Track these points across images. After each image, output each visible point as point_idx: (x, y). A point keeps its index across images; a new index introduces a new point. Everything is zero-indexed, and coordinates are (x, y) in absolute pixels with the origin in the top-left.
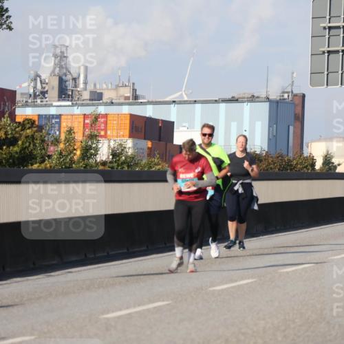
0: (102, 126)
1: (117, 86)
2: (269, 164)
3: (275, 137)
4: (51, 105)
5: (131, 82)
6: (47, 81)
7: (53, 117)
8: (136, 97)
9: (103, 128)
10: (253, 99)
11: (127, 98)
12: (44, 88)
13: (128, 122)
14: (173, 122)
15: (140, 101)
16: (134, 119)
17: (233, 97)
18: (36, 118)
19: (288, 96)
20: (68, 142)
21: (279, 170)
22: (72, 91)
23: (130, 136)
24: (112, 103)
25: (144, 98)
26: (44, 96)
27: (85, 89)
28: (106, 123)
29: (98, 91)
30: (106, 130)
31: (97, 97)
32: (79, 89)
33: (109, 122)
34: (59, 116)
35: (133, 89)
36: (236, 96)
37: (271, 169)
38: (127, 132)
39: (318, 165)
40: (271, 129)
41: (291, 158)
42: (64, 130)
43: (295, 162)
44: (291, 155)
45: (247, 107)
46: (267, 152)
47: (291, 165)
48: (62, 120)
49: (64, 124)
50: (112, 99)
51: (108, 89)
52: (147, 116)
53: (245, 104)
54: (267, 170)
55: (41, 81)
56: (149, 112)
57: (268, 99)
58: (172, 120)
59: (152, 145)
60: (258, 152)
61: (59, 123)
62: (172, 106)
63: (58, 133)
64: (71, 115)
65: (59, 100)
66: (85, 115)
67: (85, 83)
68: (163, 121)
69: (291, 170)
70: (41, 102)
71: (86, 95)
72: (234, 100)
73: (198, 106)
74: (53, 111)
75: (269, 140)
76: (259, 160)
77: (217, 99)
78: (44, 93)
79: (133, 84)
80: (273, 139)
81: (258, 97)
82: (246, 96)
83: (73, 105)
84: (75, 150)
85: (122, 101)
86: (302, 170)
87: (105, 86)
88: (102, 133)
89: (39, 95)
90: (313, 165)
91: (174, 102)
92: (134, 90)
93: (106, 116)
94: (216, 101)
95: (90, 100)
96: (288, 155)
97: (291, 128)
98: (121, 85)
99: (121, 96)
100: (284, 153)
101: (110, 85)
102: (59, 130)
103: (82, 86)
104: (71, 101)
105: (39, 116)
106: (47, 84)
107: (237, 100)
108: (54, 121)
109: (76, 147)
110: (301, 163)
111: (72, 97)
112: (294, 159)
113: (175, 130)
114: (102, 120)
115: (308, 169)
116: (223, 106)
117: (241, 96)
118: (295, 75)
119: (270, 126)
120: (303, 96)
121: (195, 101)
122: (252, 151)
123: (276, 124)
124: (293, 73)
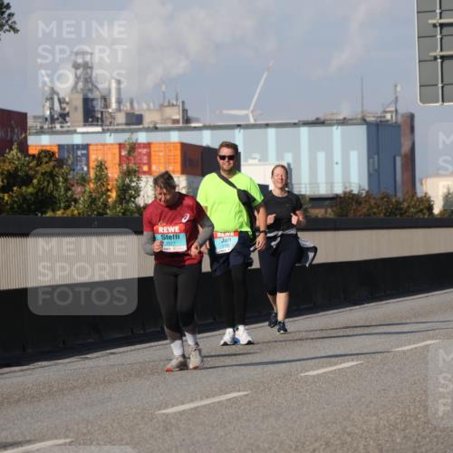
0: (145, 159)
1: (162, 106)
2: (371, 208)
3: (378, 171)
4: (75, 132)
5: (180, 100)
6: (67, 100)
7: (78, 147)
8: (187, 120)
9: (145, 162)
10: (344, 121)
11: (176, 121)
12: (64, 109)
13: (178, 153)
15: (193, 125)
16: (186, 148)
17: (318, 119)
18: (56, 149)
19: (392, 117)
20: (99, 180)
21: (385, 214)
22: (102, 113)
23: (184, 172)
24: (156, 129)
25: (197, 120)
26: (65, 120)
27: (119, 110)
28: (149, 155)
29: (137, 113)
30: (149, 164)
31: (135, 120)
32: (110, 110)
33: (153, 153)
34: (86, 147)
35: (183, 110)
36: (322, 117)
37: (374, 213)
38: (179, 167)
40: (371, 160)
41: (401, 200)
42: (93, 164)
43: (405, 205)
44: (400, 195)
45: (337, 131)
46: (367, 192)
47: (401, 209)
48: (91, 152)
49: (93, 157)
50: (156, 123)
51: (149, 110)
52: (204, 144)
53: (335, 128)
54: (369, 215)
55: (59, 100)
56: (207, 139)
57: (364, 121)
60: (355, 192)
61: (87, 156)
62: (237, 131)
63: (85, 169)
64: (102, 144)
65: (85, 126)
66: (120, 145)
67: (119, 102)
69: (401, 214)
70: (62, 127)
71: (121, 118)
72: (318, 123)
73: (272, 132)
74: (77, 140)
75: (370, 175)
76: (357, 202)
77: (296, 121)
78: (64, 116)
79: (183, 103)
80: (374, 175)
81: (350, 119)
82: (335, 117)
83: (104, 131)
84: (109, 190)
85: (170, 125)
86: (416, 214)
87: (145, 106)
88: (145, 168)
89: (58, 119)
90: (430, 208)
91: (239, 126)
92: (185, 111)
93: (148, 145)
94: (295, 124)
95: (127, 124)
96: (396, 196)
97: (399, 160)
98: (166, 104)
99: (168, 119)
100: (391, 192)
101: (152, 105)
102: (88, 165)
103: (114, 105)
104: (102, 126)
105: (60, 147)
106: (67, 103)
107: (323, 123)
108: (79, 153)
109: (109, 187)
110: (414, 206)
111: (102, 121)
112: (404, 200)
113: (243, 163)
114: (144, 151)
115: (424, 214)
116: (304, 130)
117: (328, 117)
118: (399, 89)
119: (369, 157)
120: (412, 117)
121: (267, 125)
122: (348, 190)
123: (378, 154)
124: (396, 86)
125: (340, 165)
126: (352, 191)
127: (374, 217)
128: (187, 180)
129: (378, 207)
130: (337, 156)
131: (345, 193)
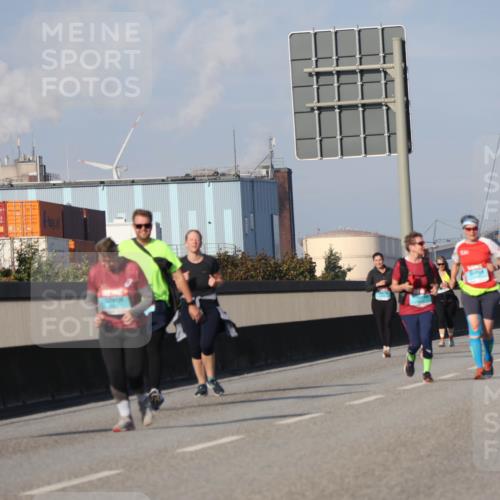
1: (17, 162)
2: (248, 270)
3: (254, 231)
5: (37, 155)
8: (46, 177)
9: (1, 222)
10: (216, 177)
11: (33, 178)
13: (37, 212)
14: (104, 213)
15: (52, 182)
16: (45, 207)
17: (187, 175)
19: (267, 172)
21: (263, 278)
23: (43, 233)
24: (11, 186)
25: (57, 178)
28: (5, 215)
30: (5, 225)
33: (9, 213)
35: (41, 166)
36: (192, 173)
37: (252, 277)
38: (37, 228)
39: (319, 271)
40: (247, 220)
41: (280, 261)
43: (285, 267)
44: (278, 256)
45: (209, 189)
46: (244, 253)
47: (280, 271)
50: (11, 180)
51: (3, 166)
52: (65, 203)
53: (206, 184)
54: (246, 279)
56: (67, 197)
57: (238, 178)
58: (101, 209)
59: (75, 245)
60: (230, 254)
62: (100, 188)
68: (89, 211)
69: (281, 278)
72: (188, 179)
73: (138, 189)
75: (245, 235)
76: (232, 264)
77: (164, 178)
79: (40, 158)
80: (250, 234)
81: (223, 175)
82: (206, 173)
85: (27, 182)
86: (296, 277)
88: (2, 229)
90: (312, 270)
91: (102, 183)
92: (43, 167)
93: (4, 205)
94: (163, 180)
96: (274, 257)
97: (276, 218)
98: (22, 159)
99: (24, 176)
100: (269, 253)
101: (6, 160)
107: (194, 179)
110: (294, 269)
112: (284, 263)
113: (107, 223)
115: (305, 277)
116: (173, 188)
117: (199, 173)
118: (273, 142)
119: (244, 216)
120: (289, 172)
121: (133, 182)
122: (222, 251)
123: (254, 213)
124: (271, 139)
125: (213, 225)
126: (227, 252)
127: (251, 280)
128: (47, 241)
129: (256, 269)
130: (210, 215)
131: (219, 255)
